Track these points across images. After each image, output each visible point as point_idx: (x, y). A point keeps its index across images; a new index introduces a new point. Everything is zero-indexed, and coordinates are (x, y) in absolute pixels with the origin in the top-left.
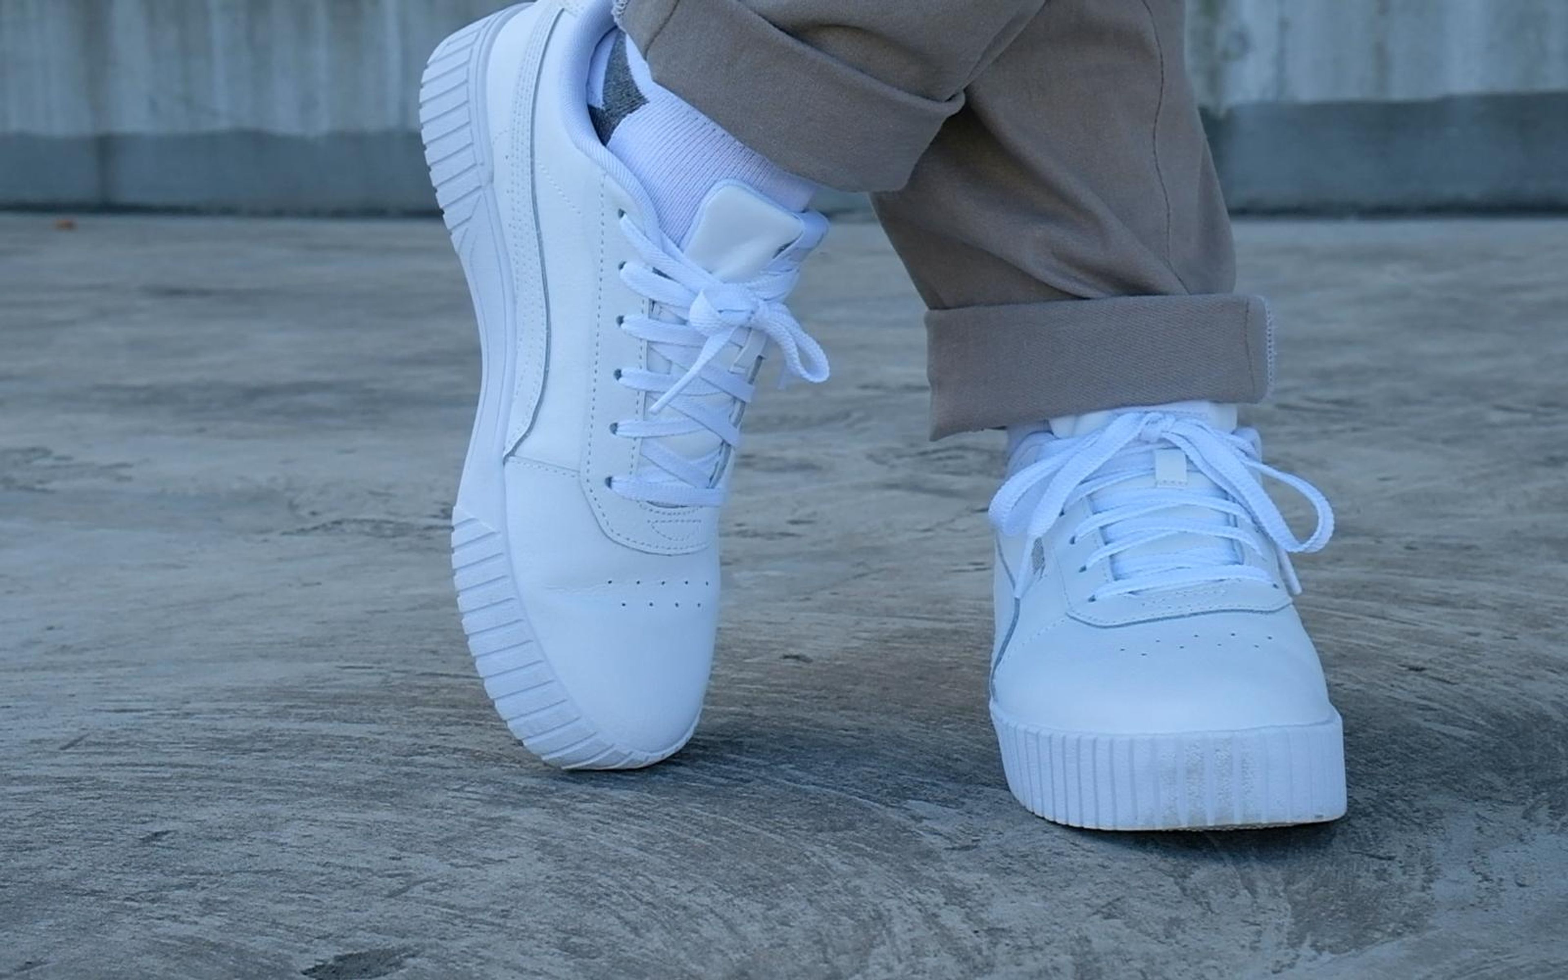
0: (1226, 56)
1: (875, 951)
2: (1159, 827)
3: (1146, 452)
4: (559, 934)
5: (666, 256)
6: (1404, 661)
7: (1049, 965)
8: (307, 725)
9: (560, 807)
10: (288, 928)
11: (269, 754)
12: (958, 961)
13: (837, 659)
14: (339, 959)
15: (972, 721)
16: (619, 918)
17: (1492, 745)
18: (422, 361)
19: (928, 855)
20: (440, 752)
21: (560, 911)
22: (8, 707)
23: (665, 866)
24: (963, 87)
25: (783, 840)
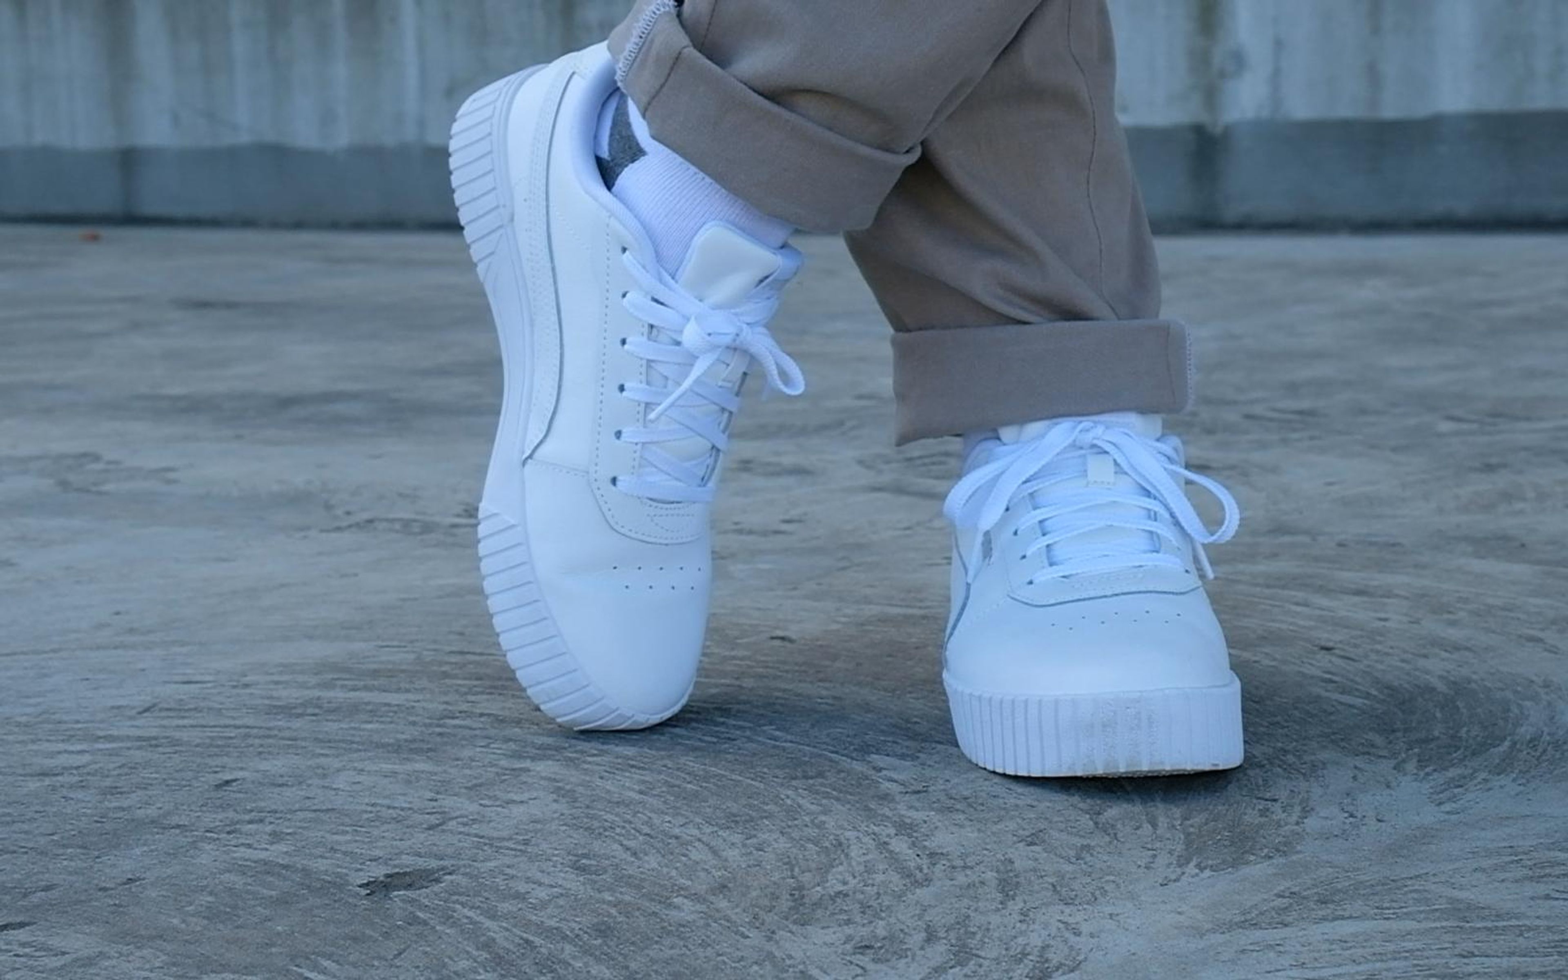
0: (1222, 75)
1: (834, 870)
2: (1079, 774)
3: (1080, 456)
4: (570, 857)
5: (663, 287)
6: (1317, 642)
7: (977, 881)
8: (352, 694)
9: (571, 760)
10: (345, 853)
11: (319, 717)
12: (902, 877)
13: (817, 640)
14: (388, 876)
15: (933, 692)
16: (622, 845)
17: (1380, 711)
18: (443, 372)
19: (885, 797)
20: (469, 716)
21: (572, 840)
22: (87, 679)
23: (663, 807)
24: (920, 141)
25: (762, 786)
